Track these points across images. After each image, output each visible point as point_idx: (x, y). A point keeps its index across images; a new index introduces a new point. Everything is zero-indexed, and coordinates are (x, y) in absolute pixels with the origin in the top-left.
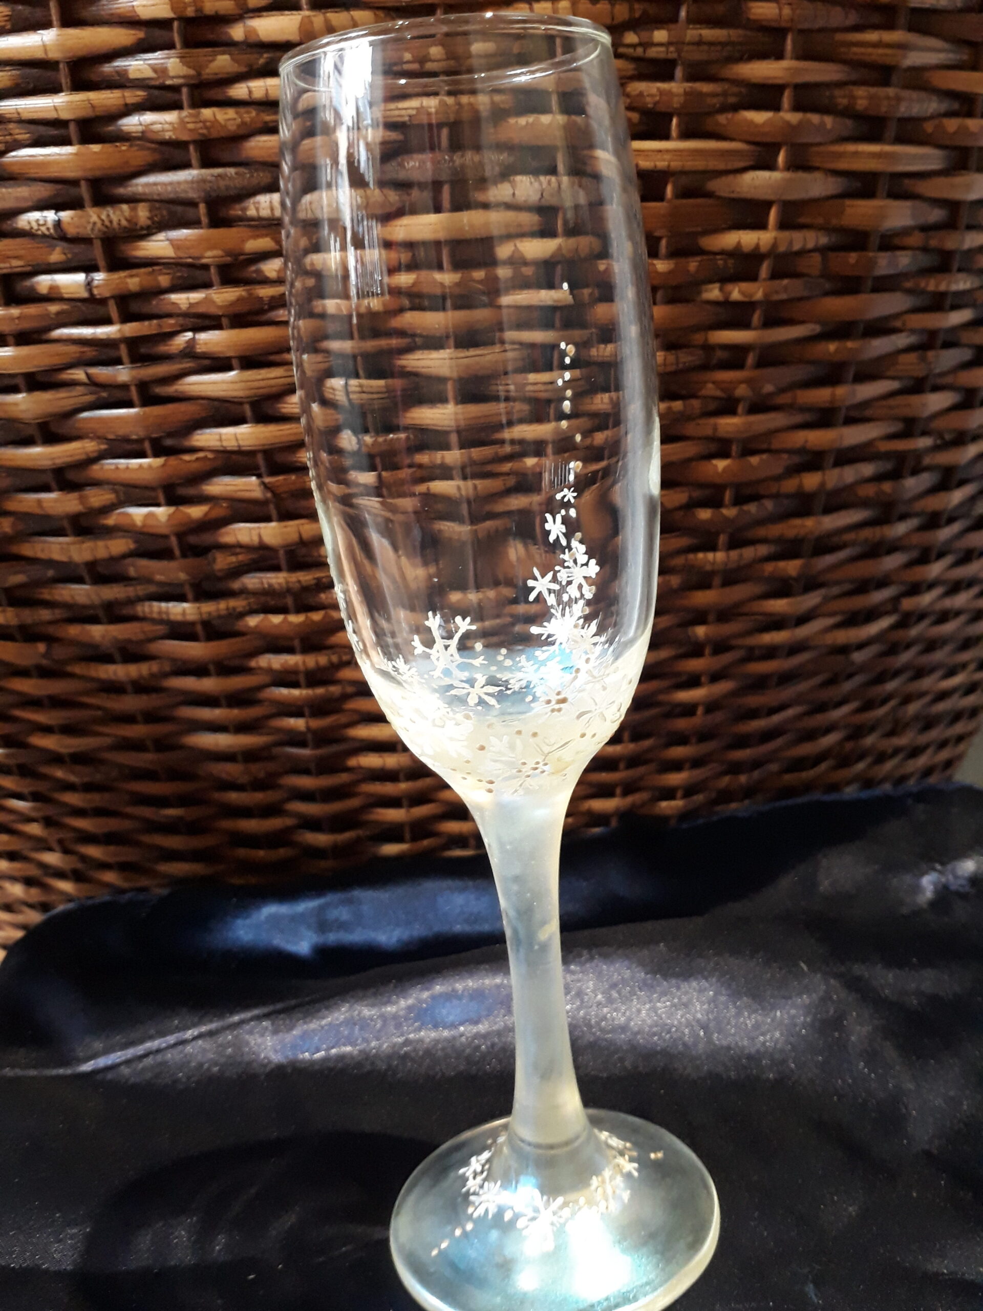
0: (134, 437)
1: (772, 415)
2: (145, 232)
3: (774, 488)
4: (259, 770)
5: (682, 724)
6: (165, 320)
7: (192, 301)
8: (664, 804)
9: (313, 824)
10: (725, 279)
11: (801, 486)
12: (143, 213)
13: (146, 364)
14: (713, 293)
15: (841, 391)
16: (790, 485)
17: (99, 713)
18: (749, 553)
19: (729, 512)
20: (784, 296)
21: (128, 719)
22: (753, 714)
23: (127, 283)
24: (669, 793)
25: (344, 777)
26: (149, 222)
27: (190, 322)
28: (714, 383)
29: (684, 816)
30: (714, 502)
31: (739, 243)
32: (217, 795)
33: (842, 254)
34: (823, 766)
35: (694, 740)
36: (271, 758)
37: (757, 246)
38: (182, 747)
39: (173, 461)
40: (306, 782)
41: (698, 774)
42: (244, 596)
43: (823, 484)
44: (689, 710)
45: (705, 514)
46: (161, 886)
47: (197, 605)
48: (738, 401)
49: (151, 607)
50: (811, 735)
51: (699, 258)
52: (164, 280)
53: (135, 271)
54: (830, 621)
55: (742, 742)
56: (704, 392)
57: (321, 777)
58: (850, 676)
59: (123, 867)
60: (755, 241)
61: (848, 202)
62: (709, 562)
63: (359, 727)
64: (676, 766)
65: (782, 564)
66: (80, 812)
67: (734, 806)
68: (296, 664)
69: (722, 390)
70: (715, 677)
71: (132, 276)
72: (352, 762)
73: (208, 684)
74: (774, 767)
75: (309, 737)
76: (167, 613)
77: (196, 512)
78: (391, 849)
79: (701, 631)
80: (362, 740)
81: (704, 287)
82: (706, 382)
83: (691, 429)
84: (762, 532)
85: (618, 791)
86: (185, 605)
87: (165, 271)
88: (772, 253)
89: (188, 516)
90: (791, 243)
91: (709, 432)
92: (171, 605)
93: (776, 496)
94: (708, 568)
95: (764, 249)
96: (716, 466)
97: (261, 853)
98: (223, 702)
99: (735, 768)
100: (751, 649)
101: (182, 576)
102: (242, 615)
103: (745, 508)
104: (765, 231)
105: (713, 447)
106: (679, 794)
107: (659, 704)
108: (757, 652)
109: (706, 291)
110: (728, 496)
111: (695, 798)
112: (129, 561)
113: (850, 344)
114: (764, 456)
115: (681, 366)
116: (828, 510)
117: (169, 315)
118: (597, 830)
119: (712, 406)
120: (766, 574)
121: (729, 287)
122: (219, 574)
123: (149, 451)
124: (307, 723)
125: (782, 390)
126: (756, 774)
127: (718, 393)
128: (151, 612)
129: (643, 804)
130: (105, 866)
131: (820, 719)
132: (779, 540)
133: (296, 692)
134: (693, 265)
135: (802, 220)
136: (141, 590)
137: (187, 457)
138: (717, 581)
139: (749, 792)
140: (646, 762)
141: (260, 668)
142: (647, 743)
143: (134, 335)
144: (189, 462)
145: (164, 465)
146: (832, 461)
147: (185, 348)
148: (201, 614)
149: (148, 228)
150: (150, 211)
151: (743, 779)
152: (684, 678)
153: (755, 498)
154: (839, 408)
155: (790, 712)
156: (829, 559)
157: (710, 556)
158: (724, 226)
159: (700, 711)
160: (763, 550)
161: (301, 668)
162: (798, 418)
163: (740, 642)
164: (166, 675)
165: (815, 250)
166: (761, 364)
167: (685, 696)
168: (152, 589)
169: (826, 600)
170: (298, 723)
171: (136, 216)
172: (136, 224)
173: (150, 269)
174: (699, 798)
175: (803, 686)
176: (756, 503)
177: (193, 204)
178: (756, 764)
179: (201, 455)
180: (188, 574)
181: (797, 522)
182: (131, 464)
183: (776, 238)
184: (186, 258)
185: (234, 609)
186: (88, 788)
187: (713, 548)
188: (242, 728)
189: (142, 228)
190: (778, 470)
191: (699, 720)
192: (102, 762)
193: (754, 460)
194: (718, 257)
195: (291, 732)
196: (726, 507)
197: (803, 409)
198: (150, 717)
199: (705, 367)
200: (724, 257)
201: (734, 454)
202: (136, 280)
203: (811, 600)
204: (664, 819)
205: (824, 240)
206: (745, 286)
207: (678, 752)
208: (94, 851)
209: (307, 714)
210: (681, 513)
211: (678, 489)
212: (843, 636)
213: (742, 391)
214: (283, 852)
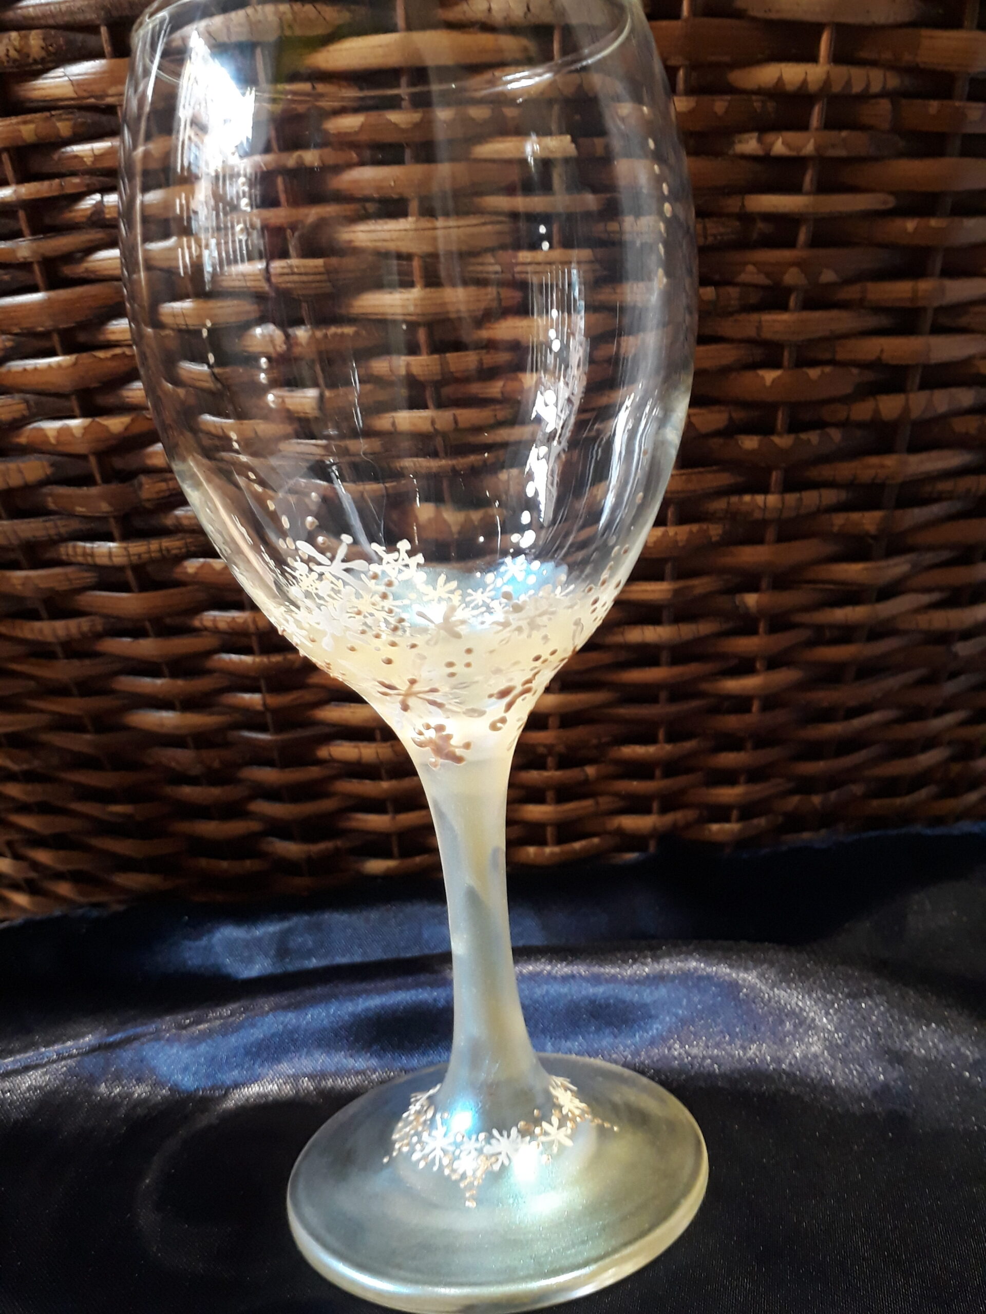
0: (40, 329)
1: (834, 313)
2: (40, 67)
3: (841, 412)
4: (214, 758)
5: (732, 722)
6: (68, 179)
7: (97, 152)
8: (715, 827)
9: (281, 829)
10: (764, 127)
11: (877, 411)
12: (35, 40)
13: (49, 235)
14: (749, 144)
15: (925, 286)
16: (862, 411)
17: (32, 684)
18: (811, 498)
19: (783, 441)
20: (842, 153)
21: (60, 691)
22: (827, 715)
23: (20, 131)
24: (721, 813)
25: (314, 772)
26: (43, 54)
27: (96, 181)
28: (754, 264)
29: (741, 843)
30: (764, 428)
31: (780, 79)
32: (169, 790)
33: (919, 102)
34: (923, 793)
35: (749, 745)
36: (228, 745)
37: (805, 82)
38: (127, 728)
39: (85, 357)
40: (267, 775)
41: (759, 790)
42: (180, 535)
43: (906, 409)
44: (741, 704)
45: (750, 443)
46: (120, 902)
47: (124, 545)
48: (789, 290)
49: (74, 547)
50: (906, 749)
51: (728, 97)
52: (64, 127)
53: (29, 117)
54: (925, 599)
55: (815, 750)
56: (743, 277)
57: (287, 770)
58: (953, 675)
59: (76, 877)
60: (801, 77)
61: (925, 32)
62: (759, 508)
63: (328, 707)
64: (728, 777)
65: (855, 516)
66: (24, 808)
67: (806, 835)
68: (245, 622)
69: (768, 275)
70: (774, 663)
71: (25, 123)
72: (323, 752)
73: (147, 647)
74: (857, 789)
75: (269, 718)
76: (92, 555)
77: (116, 424)
78: (376, 866)
79: (751, 600)
80: (333, 725)
81: (737, 138)
82: (746, 264)
83: (728, 328)
84: (826, 472)
85: (655, 806)
86: (111, 544)
87: (64, 117)
88: (825, 92)
89: (106, 428)
90: (848, 83)
91: (751, 332)
92: (97, 544)
93: (843, 425)
94: (758, 515)
95: (813, 87)
96: (763, 378)
97: (224, 864)
98: (166, 670)
99: (806, 786)
100: (819, 628)
101: (105, 507)
102: (180, 558)
103: (803, 436)
104: (815, 65)
105: (758, 353)
106: (735, 814)
107: (702, 695)
108: (828, 634)
109: (740, 142)
110: (781, 419)
111: (755, 821)
112: (46, 490)
113: (933, 222)
114: (828, 369)
115: (710, 239)
116: (915, 448)
117: (73, 174)
118: (631, 856)
119: (754, 298)
120: (836, 529)
121: (770, 137)
122: (148, 505)
123: (58, 348)
124: (264, 699)
125: (848, 281)
126: (833, 795)
127: (761, 279)
128: (76, 554)
129: (688, 826)
130: (59, 876)
131: (915, 729)
132: (851, 485)
133: (247, 659)
134: (720, 105)
135: (864, 54)
136: (61, 526)
137: (101, 354)
138: (771, 533)
139: (826, 818)
140: (688, 771)
141: (206, 629)
142: (689, 745)
143: (33, 197)
144: (107, 359)
145: (75, 364)
146: (917, 380)
147: (93, 214)
148: (129, 555)
149: (43, 61)
150: (44, 39)
151: (816, 800)
152: (733, 662)
153: (819, 425)
154: (924, 309)
155: (876, 717)
156: (919, 514)
157: (760, 499)
158: (760, 56)
159: (756, 706)
160: (830, 496)
161: (252, 628)
162: (872, 321)
163: (805, 618)
164: (99, 636)
165: (883, 94)
166: (815, 242)
167: (733, 685)
168: (75, 525)
169: (918, 570)
170: (253, 699)
171: (27, 44)
172: (28, 56)
173: (48, 114)
174: (761, 822)
175: (892, 682)
176: (818, 432)
177: (91, 28)
178: (832, 782)
179: (118, 351)
180: (110, 504)
181: (874, 460)
182: (39, 364)
183: (828, 73)
184: (88, 98)
185: (168, 550)
186: (28, 777)
187: (765, 491)
188: (188, 704)
189: (35, 62)
190: (847, 389)
191: (754, 718)
192: (43, 745)
193: (814, 373)
194: (754, 97)
195: (246, 710)
196: (780, 434)
197: (878, 309)
198: (86, 688)
199: (743, 244)
200: (759, 97)
201: (786, 363)
202: (32, 127)
203: (897, 567)
204: (715, 846)
205: (894, 82)
206: (791, 136)
207: (729, 759)
208: (43, 856)
209: (264, 689)
210: (719, 441)
211: (716, 408)
212: (942, 619)
213: (792, 277)
214: (249, 865)
